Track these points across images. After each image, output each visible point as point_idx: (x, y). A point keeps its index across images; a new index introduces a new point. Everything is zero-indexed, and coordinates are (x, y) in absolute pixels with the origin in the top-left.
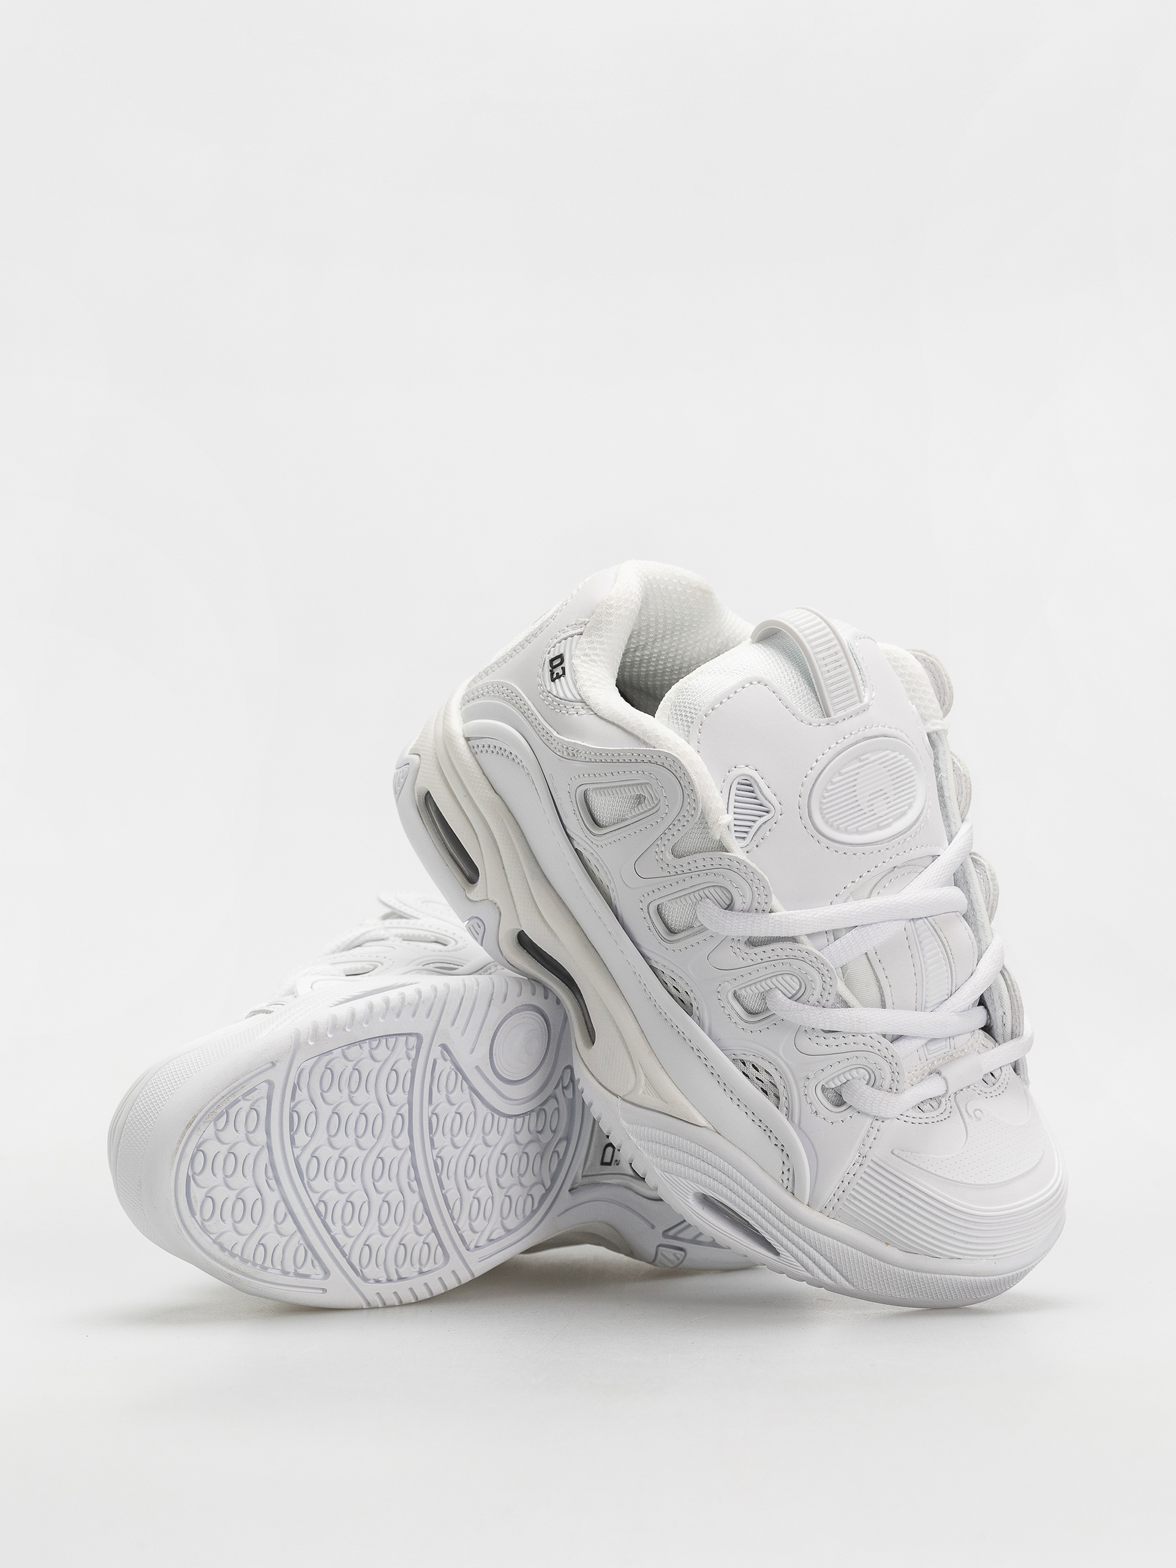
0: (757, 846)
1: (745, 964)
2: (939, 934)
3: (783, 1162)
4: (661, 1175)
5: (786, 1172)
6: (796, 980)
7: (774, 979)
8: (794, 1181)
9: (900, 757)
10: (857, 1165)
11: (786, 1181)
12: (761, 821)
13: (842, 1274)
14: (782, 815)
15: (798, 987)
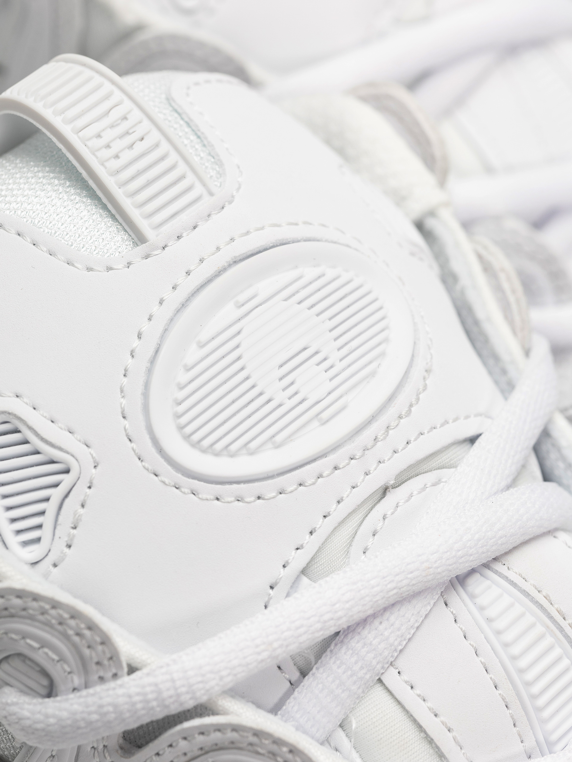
0: (69, 546)
2: (524, 588)
9: (330, 273)
12: (56, 494)
14: (99, 468)
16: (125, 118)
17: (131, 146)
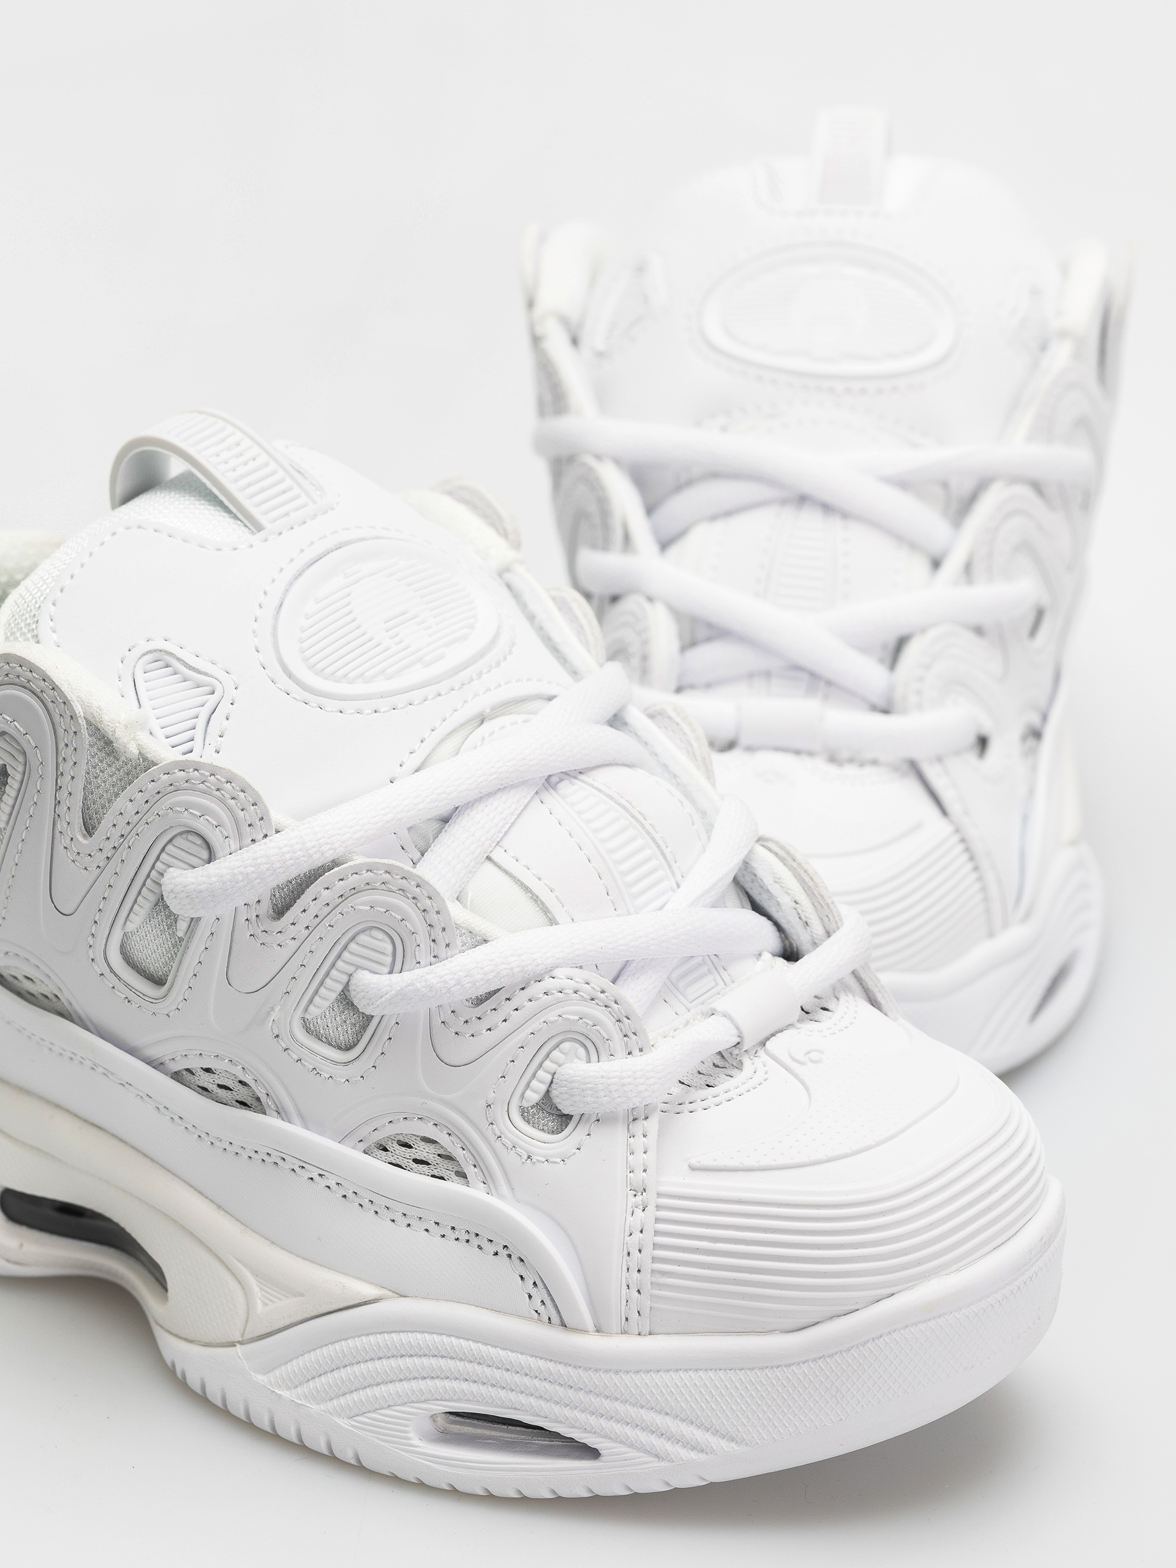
1: (286, 953)
3: (521, 1277)
4: (352, 1426)
5: (533, 1292)
6: (381, 935)
7: (346, 955)
8: (553, 1300)
10: (638, 1212)
11: (541, 1309)
12: (206, 710)
13: (716, 1432)
14: (239, 689)
15: (389, 948)
16: (238, 444)
17: (246, 464)
